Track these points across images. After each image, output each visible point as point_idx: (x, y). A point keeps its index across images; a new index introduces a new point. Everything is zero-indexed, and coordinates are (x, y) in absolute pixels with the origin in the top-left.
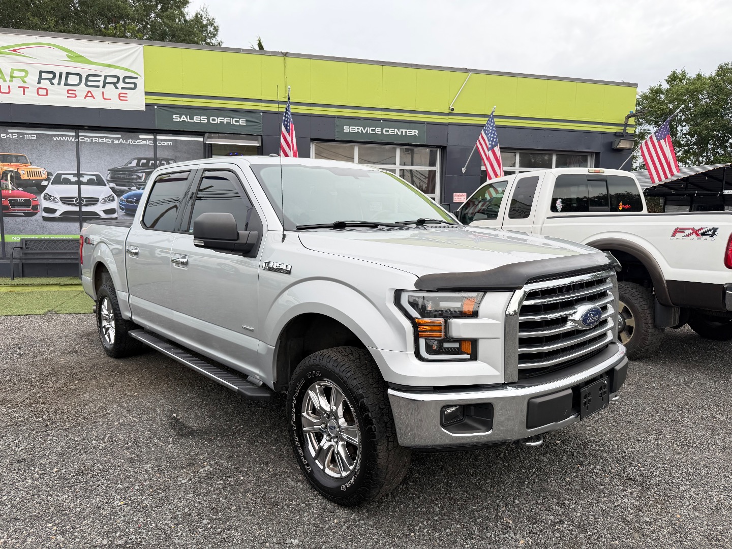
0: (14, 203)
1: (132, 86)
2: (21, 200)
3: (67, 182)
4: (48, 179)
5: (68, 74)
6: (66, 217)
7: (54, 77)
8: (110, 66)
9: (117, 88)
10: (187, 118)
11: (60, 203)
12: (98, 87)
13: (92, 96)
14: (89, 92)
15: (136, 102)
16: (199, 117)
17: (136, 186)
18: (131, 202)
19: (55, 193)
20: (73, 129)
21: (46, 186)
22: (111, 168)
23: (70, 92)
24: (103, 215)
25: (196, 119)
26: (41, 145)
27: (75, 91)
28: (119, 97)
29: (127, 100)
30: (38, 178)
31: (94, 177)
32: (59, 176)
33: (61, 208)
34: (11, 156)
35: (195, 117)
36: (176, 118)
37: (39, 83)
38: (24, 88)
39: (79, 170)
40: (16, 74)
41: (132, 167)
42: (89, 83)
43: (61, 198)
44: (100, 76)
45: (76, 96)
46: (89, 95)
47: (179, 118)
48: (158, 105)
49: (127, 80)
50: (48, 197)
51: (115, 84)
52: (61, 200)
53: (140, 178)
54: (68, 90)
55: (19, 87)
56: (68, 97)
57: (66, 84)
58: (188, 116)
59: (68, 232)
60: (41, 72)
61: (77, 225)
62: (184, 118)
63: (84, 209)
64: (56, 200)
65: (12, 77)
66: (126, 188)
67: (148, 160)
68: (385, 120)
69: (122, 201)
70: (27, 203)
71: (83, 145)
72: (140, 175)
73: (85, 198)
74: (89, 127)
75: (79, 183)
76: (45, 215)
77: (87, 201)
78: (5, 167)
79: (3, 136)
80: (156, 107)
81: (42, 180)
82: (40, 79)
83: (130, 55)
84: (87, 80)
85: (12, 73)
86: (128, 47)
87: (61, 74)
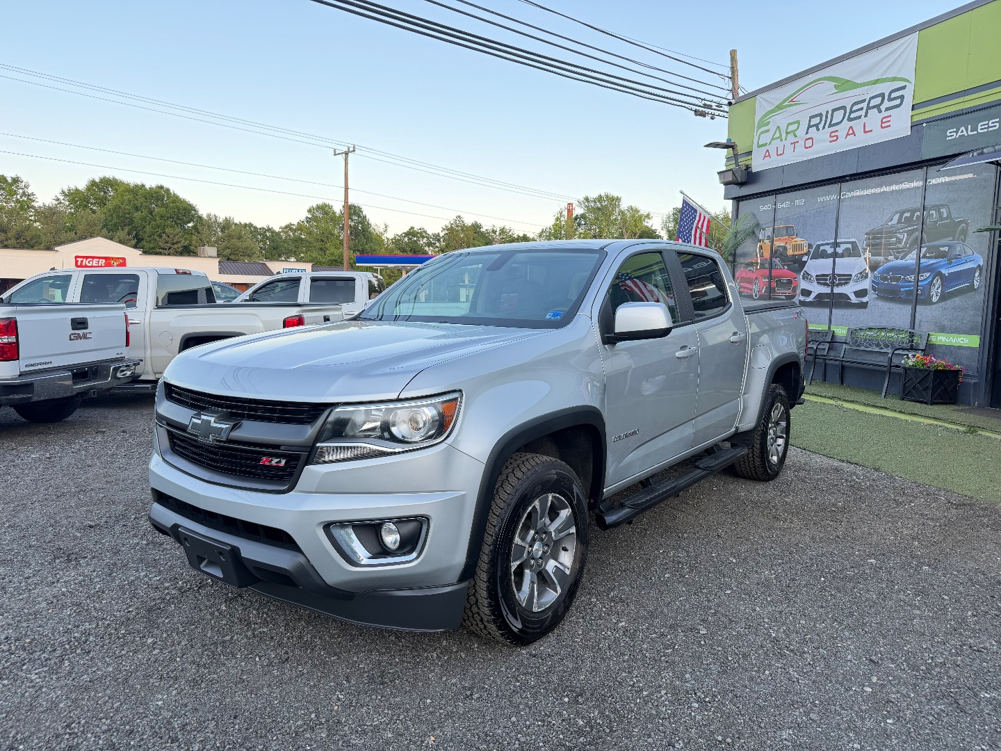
0: (779, 283)
1: (898, 102)
2: (784, 280)
3: (824, 255)
4: (806, 254)
5: (834, 110)
6: (821, 301)
7: (821, 120)
8: (876, 82)
9: (880, 111)
10: (967, 130)
11: (815, 283)
12: (859, 117)
13: (854, 133)
14: (851, 127)
15: (900, 124)
16: (987, 122)
17: (894, 255)
18: (886, 279)
19: (813, 270)
20: (836, 183)
21: (806, 262)
22: (868, 230)
23: (832, 135)
24: (854, 299)
25: (981, 128)
26: (807, 211)
27: (837, 131)
28: (882, 123)
29: (890, 126)
30: (803, 252)
31: (849, 246)
32: (819, 246)
33: (817, 289)
35: (982, 123)
36: (952, 134)
37: (807, 133)
38: (794, 143)
39: (836, 239)
40: (792, 128)
41: (892, 226)
42: (852, 116)
43: (817, 276)
44: (864, 101)
45: (837, 138)
46: (851, 132)
47: (955, 134)
48: (929, 121)
49: (893, 95)
50: (807, 277)
51: (878, 107)
52: (817, 280)
53: (900, 241)
54: (832, 132)
55: (792, 144)
56: (831, 142)
57: (829, 127)
58: (969, 126)
59: (818, 320)
60: (811, 117)
61: (827, 311)
62: (962, 132)
63: (836, 290)
64: (812, 279)
65: (787, 133)
66: (881, 258)
67: (913, 211)
69: (875, 277)
70: (790, 282)
71: (844, 203)
72: (901, 237)
73: (839, 275)
74: (851, 176)
75: (835, 255)
76: (802, 298)
77: (839, 280)
78: (777, 244)
79: (779, 206)
80: (924, 125)
81: (803, 255)
82: (810, 126)
83: (901, 54)
84: (850, 114)
85: (787, 127)
86: (897, 46)
87: (827, 112)
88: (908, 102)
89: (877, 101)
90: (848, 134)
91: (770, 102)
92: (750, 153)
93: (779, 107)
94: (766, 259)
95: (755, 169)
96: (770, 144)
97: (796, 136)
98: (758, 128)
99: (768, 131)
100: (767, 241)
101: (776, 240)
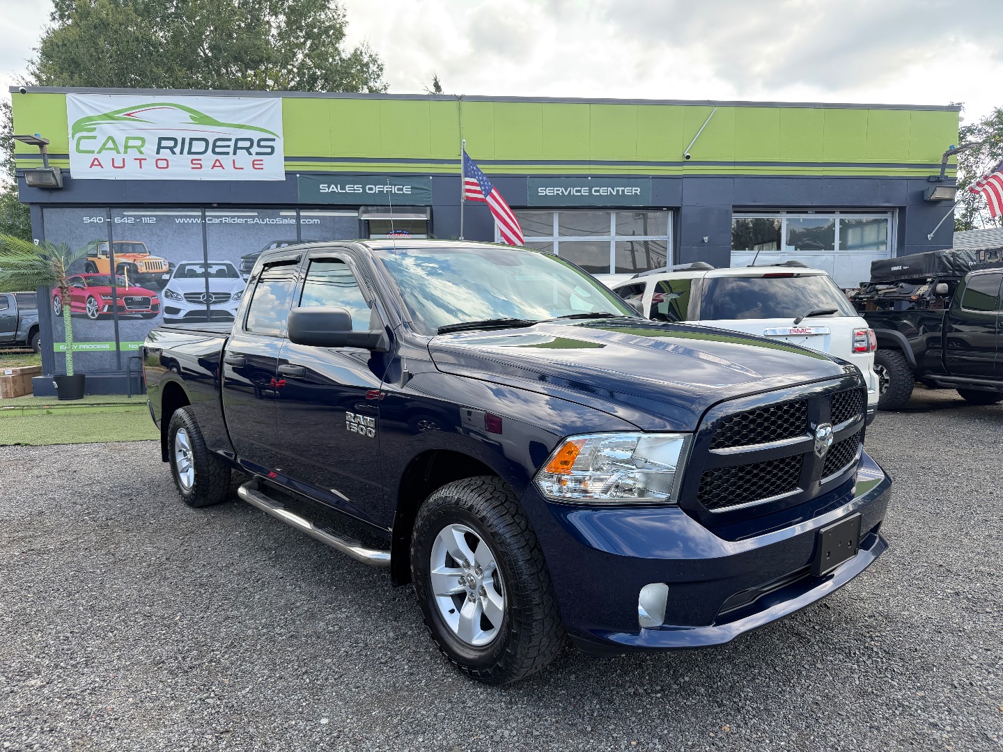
0: (130, 302)
1: (269, 150)
2: (138, 298)
3: (192, 274)
4: (167, 273)
5: (192, 140)
6: (193, 317)
7: (176, 145)
8: (242, 127)
9: (250, 154)
10: (337, 188)
11: (184, 301)
12: (227, 153)
13: (221, 166)
14: (217, 160)
15: (273, 170)
16: (353, 186)
19: (179, 289)
20: (198, 207)
21: (168, 281)
22: (244, 255)
23: (194, 162)
24: (236, 315)
25: (348, 188)
26: (161, 230)
27: (200, 160)
28: (254, 164)
29: (262, 169)
30: (161, 270)
31: (225, 268)
32: (183, 266)
33: (186, 307)
34: (128, 244)
35: (348, 186)
36: (324, 188)
37: (158, 153)
38: (140, 160)
39: (206, 259)
40: (131, 143)
42: (217, 150)
43: (185, 294)
44: (230, 140)
45: (201, 167)
46: (217, 165)
47: (327, 189)
48: (301, 173)
49: (262, 143)
50: (170, 294)
51: (248, 149)
52: (186, 298)
54: (192, 160)
55: (135, 159)
56: (193, 168)
57: (190, 152)
58: (339, 186)
60: (161, 139)
62: (333, 188)
63: (213, 308)
64: (180, 297)
65: (126, 147)
67: (290, 243)
68: (593, 176)
70: (146, 302)
71: (211, 228)
73: (214, 294)
74: (218, 204)
75: (206, 275)
76: (167, 316)
77: (215, 298)
78: (120, 259)
79: (117, 220)
80: (298, 175)
81: (163, 273)
82: (159, 147)
83: (266, 111)
84: (215, 146)
85: (126, 142)
86: (263, 102)
87: (183, 140)
88: (280, 153)
89: (247, 144)
90: (214, 166)
91: (91, 107)
92: (66, 156)
93: (109, 117)
94: (105, 276)
95: (74, 176)
96: (99, 152)
97: (141, 153)
98: (75, 131)
99: (94, 137)
100: (104, 257)
101: (118, 256)
